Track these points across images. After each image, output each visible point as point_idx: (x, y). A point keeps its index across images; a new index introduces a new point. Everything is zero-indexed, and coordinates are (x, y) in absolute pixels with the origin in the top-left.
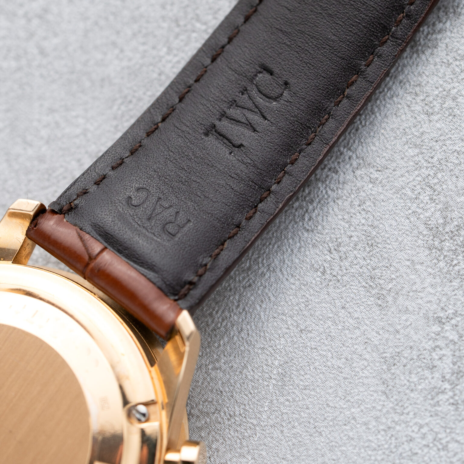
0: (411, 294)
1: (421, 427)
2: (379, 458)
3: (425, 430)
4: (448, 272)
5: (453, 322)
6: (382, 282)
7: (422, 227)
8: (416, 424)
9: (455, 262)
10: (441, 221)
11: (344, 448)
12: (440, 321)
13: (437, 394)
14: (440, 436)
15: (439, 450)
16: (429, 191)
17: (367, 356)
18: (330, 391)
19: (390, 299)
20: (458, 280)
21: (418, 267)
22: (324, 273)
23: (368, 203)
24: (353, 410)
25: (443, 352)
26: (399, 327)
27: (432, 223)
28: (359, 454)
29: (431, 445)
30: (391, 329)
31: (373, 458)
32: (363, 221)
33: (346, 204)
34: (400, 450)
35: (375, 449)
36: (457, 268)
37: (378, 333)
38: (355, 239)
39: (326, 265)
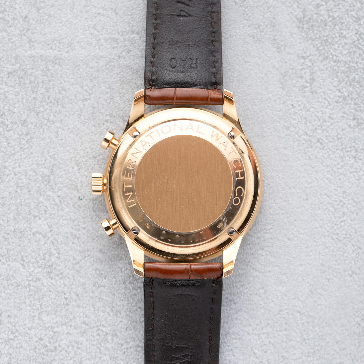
0: (291, 46)
1: (298, 101)
2: (281, 115)
3: (300, 103)
4: (306, 37)
5: (309, 58)
6: (278, 41)
7: (294, 19)
8: (296, 100)
9: (309, 33)
10: (302, 16)
11: (266, 111)
12: (304, 58)
13: (304, 88)
14: (306, 105)
15: (306, 111)
16: (296, 4)
17: (274, 72)
18: (259, 87)
19: (282, 48)
20: (311, 41)
21: (294, 35)
22: (254, 38)
23: (271, 8)
24: (269, 95)
25: (306, 70)
26: (286, 60)
27: (299, 17)
28: (272, 113)
29: (303, 109)
30: (284, 61)
31: (279, 115)
32: (270, 16)
33: (262, 8)
34: (290, 111)
35: (279, 111)
36: (310, 36)
37: (278, 63)
38: (266, 23)
39: (255, 34)
